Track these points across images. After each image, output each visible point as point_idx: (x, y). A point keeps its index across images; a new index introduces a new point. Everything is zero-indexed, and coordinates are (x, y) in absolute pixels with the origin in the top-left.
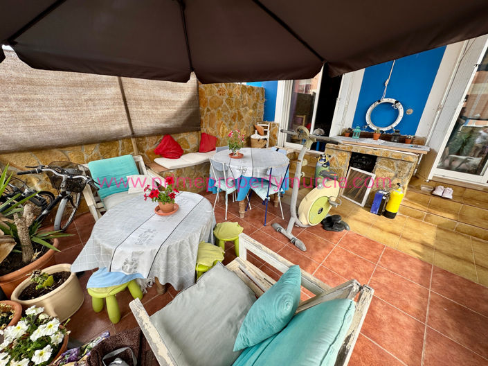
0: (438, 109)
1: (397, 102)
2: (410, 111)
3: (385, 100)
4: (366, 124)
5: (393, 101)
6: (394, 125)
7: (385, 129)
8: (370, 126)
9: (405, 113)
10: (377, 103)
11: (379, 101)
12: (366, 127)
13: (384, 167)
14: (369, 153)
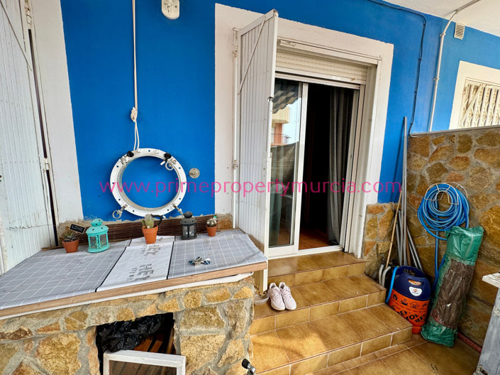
0: (233, 167)
1: (168, 156)
2: (196, 172)
3: (142, 152)
4: (119, 207)
5: (160, 154)
6: (177, 201)
7: (163, 212)
8: (130, 209)
9: (188, 175)
10: (128, 159)
11: (131, 155)
12: (120, 212)
13: (198, 328)
14: (148, 311)
